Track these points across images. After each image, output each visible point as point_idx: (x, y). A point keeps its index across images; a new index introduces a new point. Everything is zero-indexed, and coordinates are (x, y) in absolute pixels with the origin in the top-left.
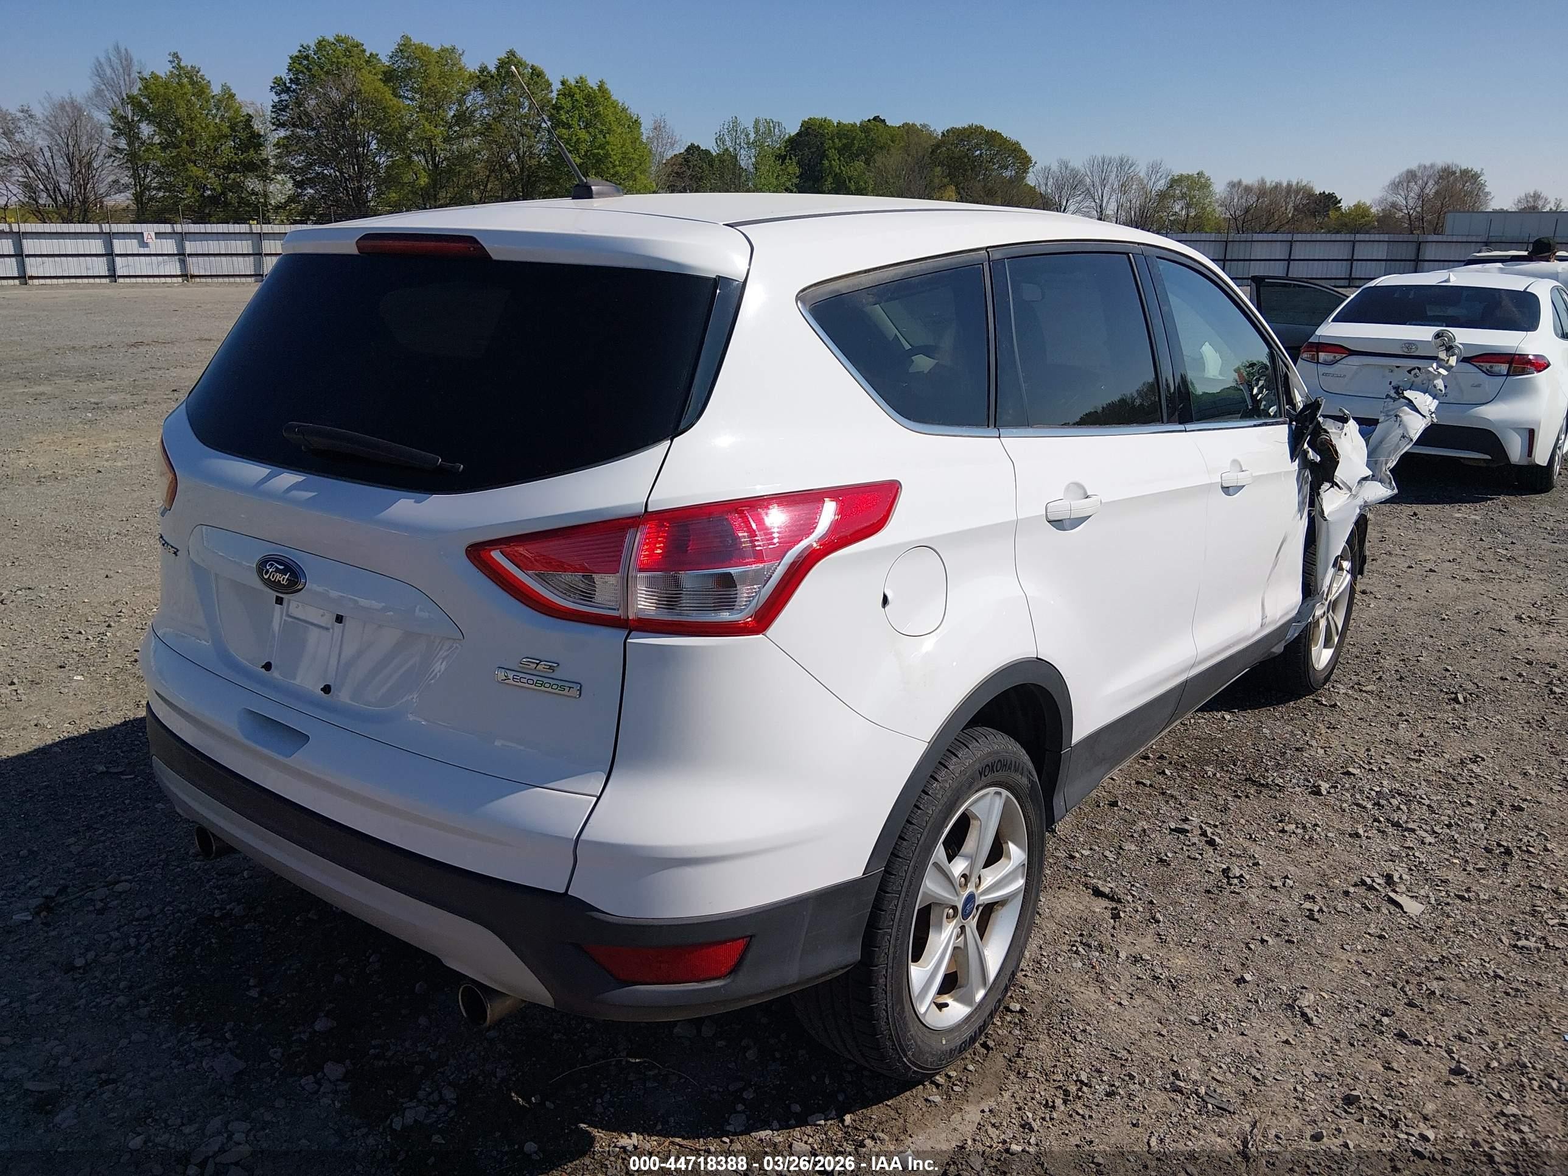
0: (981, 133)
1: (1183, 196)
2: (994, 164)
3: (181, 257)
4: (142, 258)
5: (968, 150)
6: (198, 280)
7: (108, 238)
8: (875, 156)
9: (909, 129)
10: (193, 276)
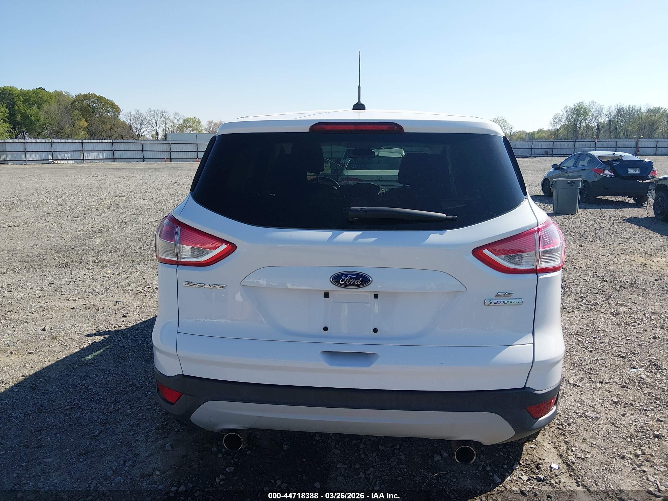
0: (95, 97)
1: (190, 127)
2: (103, 110)
5: (90, 104)
8: (43, 105)
9: (59, 94)
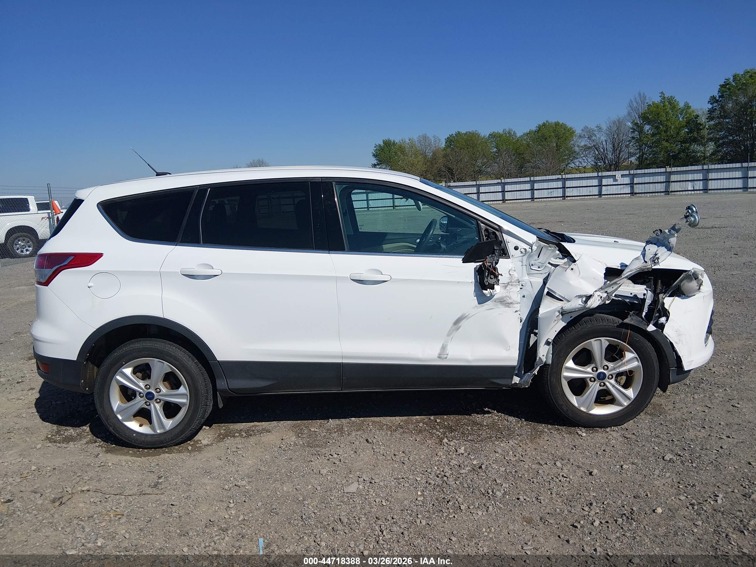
3: (632, 185)
4: (614, 186)
6: (638, 195)
7: (600, 178)
10: (636, 193)
